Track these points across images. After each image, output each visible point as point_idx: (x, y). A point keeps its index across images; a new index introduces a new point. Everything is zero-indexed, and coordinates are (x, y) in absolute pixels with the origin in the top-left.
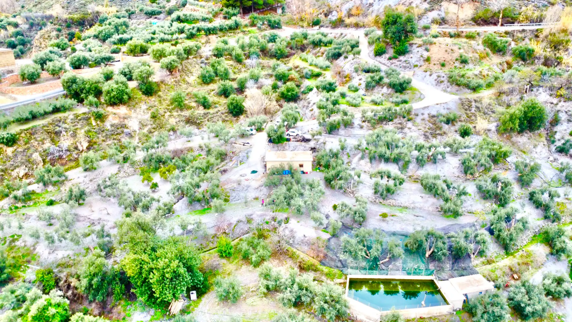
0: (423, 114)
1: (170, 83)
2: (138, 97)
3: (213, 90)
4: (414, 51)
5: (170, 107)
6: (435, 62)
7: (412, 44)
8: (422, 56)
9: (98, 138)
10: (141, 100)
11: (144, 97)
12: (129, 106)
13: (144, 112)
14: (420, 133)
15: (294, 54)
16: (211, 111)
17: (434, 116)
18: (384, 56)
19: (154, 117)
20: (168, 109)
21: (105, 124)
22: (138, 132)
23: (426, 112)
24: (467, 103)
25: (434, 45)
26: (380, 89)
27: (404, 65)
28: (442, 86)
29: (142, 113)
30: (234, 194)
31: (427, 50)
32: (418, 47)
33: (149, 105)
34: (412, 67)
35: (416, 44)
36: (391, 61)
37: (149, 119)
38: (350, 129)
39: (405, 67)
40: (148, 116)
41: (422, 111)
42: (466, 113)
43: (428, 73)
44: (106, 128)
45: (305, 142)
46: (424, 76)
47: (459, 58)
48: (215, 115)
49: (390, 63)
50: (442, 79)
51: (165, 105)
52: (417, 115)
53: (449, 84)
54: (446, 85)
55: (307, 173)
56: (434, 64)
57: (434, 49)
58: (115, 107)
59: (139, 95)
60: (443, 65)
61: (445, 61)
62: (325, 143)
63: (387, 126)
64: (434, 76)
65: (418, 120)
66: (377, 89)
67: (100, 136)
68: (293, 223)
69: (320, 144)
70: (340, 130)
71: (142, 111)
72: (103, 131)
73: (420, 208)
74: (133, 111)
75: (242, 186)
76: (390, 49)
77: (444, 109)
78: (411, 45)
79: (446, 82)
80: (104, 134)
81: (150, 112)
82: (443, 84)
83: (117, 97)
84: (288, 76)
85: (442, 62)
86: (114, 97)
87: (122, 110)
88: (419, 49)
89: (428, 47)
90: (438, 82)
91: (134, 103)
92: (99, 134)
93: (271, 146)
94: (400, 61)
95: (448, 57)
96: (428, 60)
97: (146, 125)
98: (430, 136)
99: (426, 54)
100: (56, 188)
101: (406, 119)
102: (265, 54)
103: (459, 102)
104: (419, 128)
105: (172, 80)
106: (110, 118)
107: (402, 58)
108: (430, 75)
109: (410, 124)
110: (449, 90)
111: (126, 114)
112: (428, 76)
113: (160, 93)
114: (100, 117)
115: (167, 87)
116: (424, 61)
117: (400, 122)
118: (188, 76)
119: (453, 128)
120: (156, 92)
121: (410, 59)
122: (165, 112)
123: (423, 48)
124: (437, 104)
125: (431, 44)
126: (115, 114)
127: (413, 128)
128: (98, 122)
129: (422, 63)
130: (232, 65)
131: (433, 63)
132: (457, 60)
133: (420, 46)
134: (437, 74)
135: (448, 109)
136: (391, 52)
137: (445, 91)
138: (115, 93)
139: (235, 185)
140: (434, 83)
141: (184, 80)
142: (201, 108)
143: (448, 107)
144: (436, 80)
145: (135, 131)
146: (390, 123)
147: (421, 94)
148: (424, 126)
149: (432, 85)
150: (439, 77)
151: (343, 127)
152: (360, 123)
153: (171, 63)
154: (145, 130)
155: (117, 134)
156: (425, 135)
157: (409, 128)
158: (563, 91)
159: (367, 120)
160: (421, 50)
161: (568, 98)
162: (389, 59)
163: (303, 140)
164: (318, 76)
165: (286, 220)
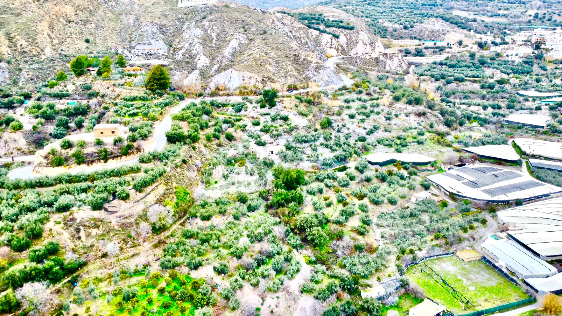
4: (278, 105)
5: (206, 141)
8: (282, 106)
15: (212, 112)
17: (304, 127)
18: (265, 108)
23: (301, 126)
24: (309, 121)
28: (297, 116)
32: (279, 103)
34: (281, 110)
35: (277, 101)
42: (311, 124)
48: (224, 141)
49: (270, 111)
51: (203, 141)
57: (285, 103)
58: (194, 143)
61: (291, 107)
66: (277, 121)
73: (325, 153)
77: (305, 124)
84: (231, 122)
93: (262, 147)
103: (306, 120)
104: (302, 131)
108: (291, 113)
109: (299, 131)
111: (199, 146)
114: (194, 149)
116: (284, 108)
117: (295, 130)
119: (311, 130)
121: (278, 108)
122: (207, 144)
124: (302, 123)
125: (282, 101)
126: (196, 146)
131: (288, 108)
132: (294, 106)
136: (268, 106)
137: (300, 118)
142: (216, 140)
145: (206, 153)
147: (294, 120)
149: (293, 117)
150: (294, 113)
158: (329, 113)
159: (285, 132)
160: (281, 103)
161: (331, 115)
162: (269, 109)
163: (271, 143)
164: (240, 120)
165: (298, 164)
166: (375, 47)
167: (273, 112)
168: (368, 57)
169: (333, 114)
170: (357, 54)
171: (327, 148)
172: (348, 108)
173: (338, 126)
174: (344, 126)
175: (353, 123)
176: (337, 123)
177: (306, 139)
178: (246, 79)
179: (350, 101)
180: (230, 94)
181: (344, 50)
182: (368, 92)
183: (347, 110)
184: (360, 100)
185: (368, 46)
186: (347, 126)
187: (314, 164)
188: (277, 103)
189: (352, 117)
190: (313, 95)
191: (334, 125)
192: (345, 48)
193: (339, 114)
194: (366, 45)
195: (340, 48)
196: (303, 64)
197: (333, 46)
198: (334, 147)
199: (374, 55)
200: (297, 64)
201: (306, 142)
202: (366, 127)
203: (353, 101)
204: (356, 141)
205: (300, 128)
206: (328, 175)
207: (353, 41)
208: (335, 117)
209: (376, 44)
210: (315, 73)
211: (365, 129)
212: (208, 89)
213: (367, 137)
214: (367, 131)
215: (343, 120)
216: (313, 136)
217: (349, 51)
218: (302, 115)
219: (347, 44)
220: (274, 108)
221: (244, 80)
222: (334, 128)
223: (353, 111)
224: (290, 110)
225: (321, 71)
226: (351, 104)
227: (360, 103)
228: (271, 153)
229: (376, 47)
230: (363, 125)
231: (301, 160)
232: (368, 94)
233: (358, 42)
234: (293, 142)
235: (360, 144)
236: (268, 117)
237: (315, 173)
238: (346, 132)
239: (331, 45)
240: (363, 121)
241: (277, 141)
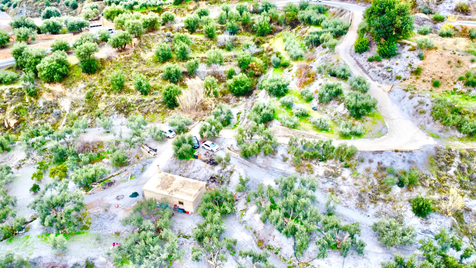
1: (118, 60)
2: (77, 75)
3: (162, 72)
5: (110, 88)
6: (426, 78)
7: (405, 44)
8: (410, 65)
9: (28, 115)
10: (79, 78)
11: (85, 75)
12: (64, 84)
13: (80, 91)
14: (355, 191)
15: (281, 31)
16: (147, 98)
18: (364, 54)
19: (89, 97)
20: (106, 89)
21: (38, 101)
22: (68, 112)
23: (377, 159)
24: (445, 157)
25: (434, 51)
26: (336, 105)
27: (385, 73)
28: (421, 118)
29: (78, 93)
30: (97, 222)
31: (421, 57)
32: (410, 50)
33: (89, 84)
34: (394, 78)
35: (409, 45)
36: (371, 63)
37: (84, 99)
38: (270, 159)
39: (384, 77)
40: (83, 96)
41: (371, 156)
42: (437, 174)
43: (408, 94)
44: (39, 106)
45: (211, 164)
46: (401, 96)
47: (465, 77)
48: (147, 104)
49: (368, 67)
50: (425, 108)
51: (104, 85)
52: (362, 161)
53: (431, 118)
54: (426, 119)
55: (188, 213)
56: (424, 81)
57: (432, 56)
58: (52, 84)
59: (79, 72)
60: (436, 85)
61: (441, 78)
62: (232, 172)
63: (317, 166)
64: (415, 101)
65: (361, 169)
66: (333, 104)
69: (226, 172)
70: (258, 157)
71: (78, 90)
72: (35, 108)
74: (68, 89)
75: (109, 213)
76: (375, 46)
77: (404, 161)
78: (403, 45)
79: (427, 115)
80: (34, 112)
81: (86, 92)
82: (423, 115)
83: (48, 76)
84: (249, 63)
85: (437, 79)
87: (58, 88)
88: (411, 54)
89: (424, 52)
90: (417, 111)
91: (71, 81)
92: (30, 112)
93: (174, 161)
94: (382, 66)
95: (448, 72)
96: (417, 72)
97: (78, 106)
98: (367, 200)
99: (417, 63)
101: (343, 163)
102: (247, 28)
103: (434, 152)
104: (357, 182)
105: (122, 57)
106: (45, 95)
107: (385, 62)
108: (411, 98)
109: (346, 173)
110: (429, 126)
112: (407, 99)
113: (103, 71)
114: (35, 94)
115: (113, 64)
117: (334, 165)
118: (145, 52)
119: (407, 195)
120: (100, 70)
121: (394, 67)
122: (103, 93)
123: (416, 53)
124: (396, 151)
125: (430, 48)
126: (50, 91)
127: (350, 180)
128: (32, 99)
129: (408, 75)
130: (201, 41)
131: (422, 79)
133: (413, 50)
134: (419, 99)
135: (409, 162)
136: (375, 51)
137: (422, 128)
138: (45, 72)
139: (101, 211)
140: (412, 111)
141: (138, 57)
142: (139, 93)
143: (413, 159)
144: (415, 107)
146: (322, 164)
147: (385, 126)
148: (365, 180)
150: (421, 103)
151: (262, 153)
152: (285, 153)
153: (118, 40)
154: (75, 112)
155: (46, 113)
156: (360, 195)
157: (344, 179)
160: (414, 55)
162: (370, 60)
163: (209, 162)
188: (405, 49)
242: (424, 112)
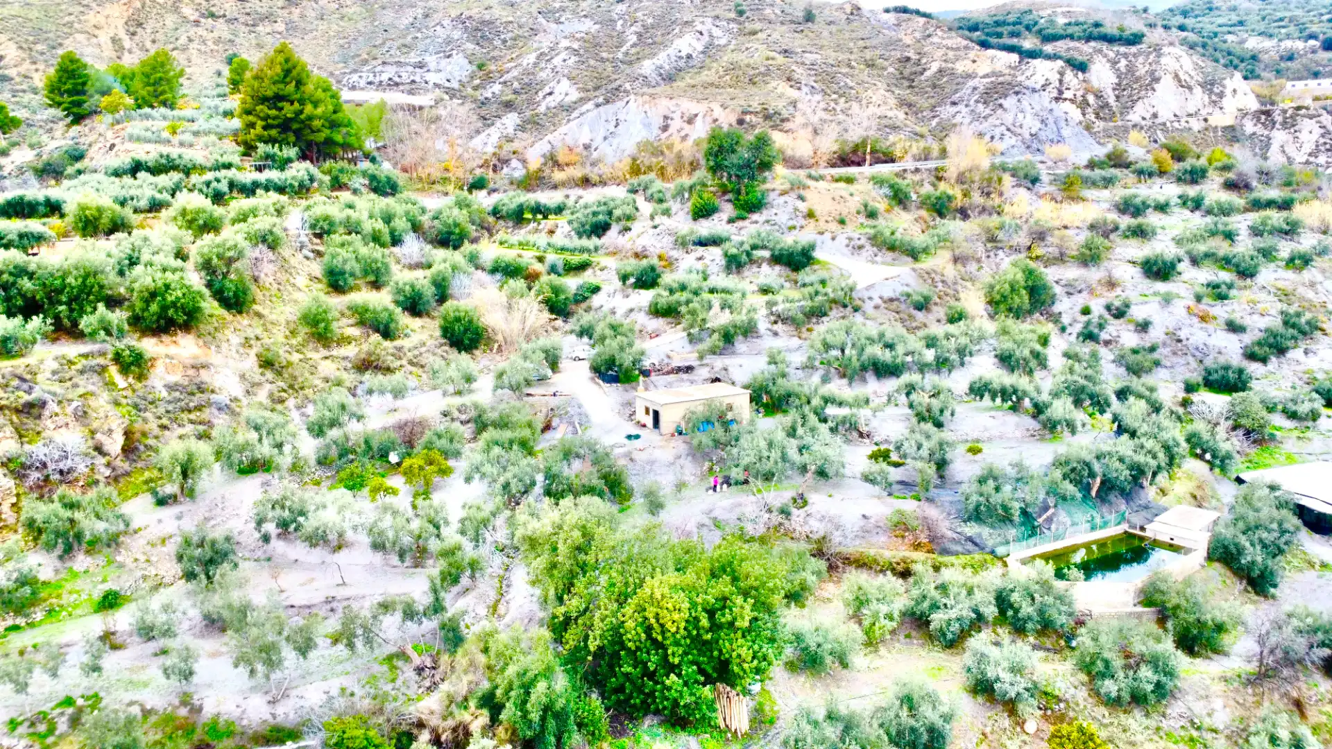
0: (870, 298)
2: (215, 313)
4: (775, 203)
5: (295, 341)
6: (827, 218)
7: (768, 190)
8: (796, 210)
9: (145, 420)
10: (224, 325)
11: (226, 315)
12: (199, 335)
13: (238, 352)
16: (405, 342)
17: (891, 300)
18: (715, 217)
20: (291, 346)
21: (150, 383)
22: (244, 400)
23: (875, 294)
25: (813, 192)
26: (756, 269)
28: (864, 254)
29: (237, 356)
31: (801, 198)
32: (781, 194)
33: (244, 334)
34: (786, 230)
35: (774, 190)
36: (736, 224)
37: (258, 369)
38: (758, 339)
41: (868, 293)
43: (828, 236)
44: (157, 394)
45: (685, 372)
47: (863, 208)
48: (421, 350)
49: (735, 229)
50: (859, 243)
51: (279, 335)
52: (863, 301)
53: (875, 249)
54: (870, 252)
56: (827, 222)
58: (165, 338)
59: (216, 308)
60: (842, 222)
61: (840, 215)
62: (726, 370)
64: (841, 239)
65: (869, 309)
67: (148, 415)
68: (819, 501)
71: (234, 349)
72: (152, 403)
73: (1001, 438)
74: (212, 348)
76: (724, 203)
77: (903, 285)
78: (765, 192)
79: (868, 247)
80: (161, 410)
81: (253, 352)
82: (864, 250)
84: (526, 268)
85: (837, 217)
86: (174, 304)
88: (786, 198)
89: (802, 192)
90: (853, 248)
91: (210, 328)
92: (144, 410)
94: (756, 222)
95: (842, 209)
96: (811, 215)
97: (259, 385)
99: (803, 206)
100: (100, 560)
101: (849, 309)
106: (160, 366)
108: (833, 239)
110: (878, 259)
111: (196, 357)
112: (831, 241)
113: (256, 307)
116: (804, 217)
117: (841, 315)
119: (933, 316)
120: (248, 305)
121: (774, 218)
123: (794, 195)
124: (887, 279)
125: (805, 187)
126: (169, 357)
128: (132, 380)
129: (802, 221)
131: (823, 219)
132: (858, 213)
133: (784, 193)
134: (843, 236)
136: (728, 209)
137: (873, 262)
140: (847, 251)
142: (377, 337)
144: (847, 246)
145: (236, 400)
146: (824, 319)
147: (842, 269)
149: (843, 254)
150: (850, 239)
151: (740, 337)
152: (769, 326)
154: (262, 396)
155: (195, 408)
158: (1039, 251)
159: (780, 318)
160: (791, 199)
161: (1048, 262)
162: (731, 221)
163: (679, 370)
164: (583, 267)
165: (801, 501)
166: (1221, 95)
167: (745, 233)
168: (1196, 125)
169: (1061, 259)
170: (1155, 116)
171: (1014, 409)
172: (1140, 233)
173: (1086, 311)
174: (1119, 314)
175: (1167, 300)
176: (1080, 300)
177: (886, 356)
178: (676, 124)
179: (1145, 205)
180: (594, 178)
181: (1106, 105)
182: (1231, 175)
183: (1133, 242)
184: (1196, 204)
185: (1198, 90)
186: (1138, 313)
187: (909, 506)
188: (772, 196)
189: (1158, 270)
190: (961, 179)
191: (1066, 306)
192: (1112, 100)
193: (1090, 257)
194: (1190, 88)
195: (1091, 99)
196: (934, 86)
197: (1068, 94)
198: (1061, 408)
199: (1221, 119)
200: (910, 87)
201: (884, 371)
202: (1238, 321)
203: (1162, 208)
204: (1190, 388)
205: (868, 307)
206: (1002, 601)
207: (1137, 80)
208: (1071, 272)
209: (1227, 82)
210: (981, 107)
211: (1234, 327)
212: (515, 163)
213: (1254, 368)
214: (1248, 338)
215: (1111, 284)
216: (931, 343)
217: (1126, 109)
218: (892, 248)
219: (1118, 87)
220: (755, 217)
221: (665, 128)
222: (1065, 320)
223: (1162, 247)
224: (834, 226)
225: (1010, 102)
226: (1152, 219)
227: (1197, 221)
228: (649, 421)
229: (1228, 92)
230: (1221, 311)
231: (822, 473)
232: (1230, 186)
233: (1157, 80)
234: (809, 367)
235: (1216, 402)
236: (715, 253)
237: (905, 574)
238: (1130, 339)
239: (1061, 92)
240: (1219, 293)
241: (718, 362)
242: (860, 247)
